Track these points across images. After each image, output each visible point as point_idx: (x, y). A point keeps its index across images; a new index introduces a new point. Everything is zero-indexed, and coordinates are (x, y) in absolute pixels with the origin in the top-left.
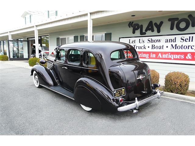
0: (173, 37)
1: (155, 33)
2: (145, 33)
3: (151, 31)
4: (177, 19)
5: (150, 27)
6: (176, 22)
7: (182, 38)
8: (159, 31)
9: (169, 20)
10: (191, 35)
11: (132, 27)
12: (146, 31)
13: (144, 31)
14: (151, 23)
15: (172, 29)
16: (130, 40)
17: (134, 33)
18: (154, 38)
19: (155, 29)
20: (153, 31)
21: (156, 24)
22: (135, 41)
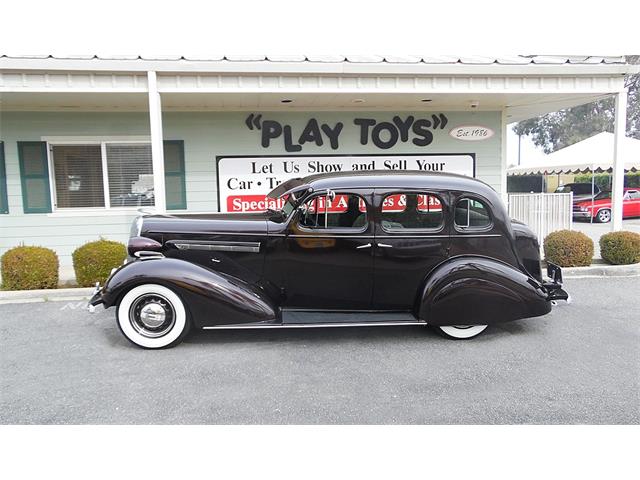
0: (368, 161)
1: (326, 148)
2: (299, 148)
3: (314, 142)
4: (372, 122)
5: (311, 134)
6: (371, 128)
7: (387, 163)
8: (335, 145)
9: (357, 122)
10: (403, 158)
11: (259, 128)
12: (302, 141)
13: (295, 141)
14: (312, 124)
15: (364, 141)
16: (254, 164)
17: (265, 144)
18: (324, 161)
19: (326, 139)
20: (320, 143)
21: (325, 128)
22: (271, 166)
